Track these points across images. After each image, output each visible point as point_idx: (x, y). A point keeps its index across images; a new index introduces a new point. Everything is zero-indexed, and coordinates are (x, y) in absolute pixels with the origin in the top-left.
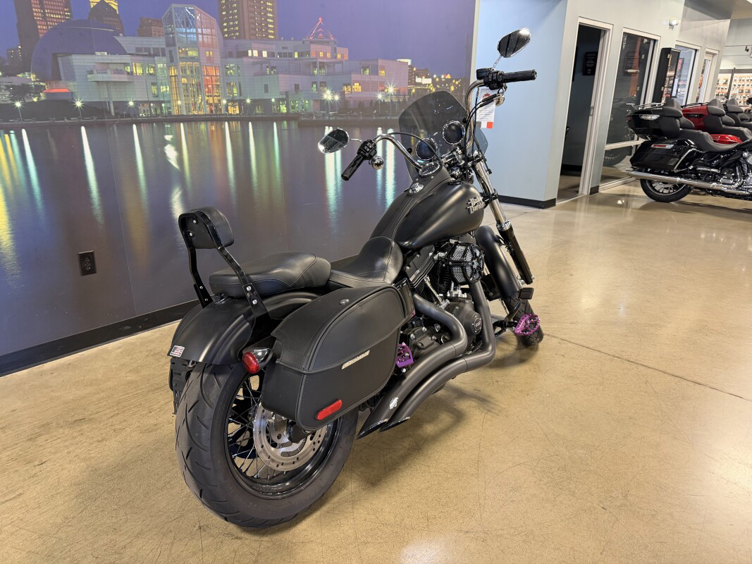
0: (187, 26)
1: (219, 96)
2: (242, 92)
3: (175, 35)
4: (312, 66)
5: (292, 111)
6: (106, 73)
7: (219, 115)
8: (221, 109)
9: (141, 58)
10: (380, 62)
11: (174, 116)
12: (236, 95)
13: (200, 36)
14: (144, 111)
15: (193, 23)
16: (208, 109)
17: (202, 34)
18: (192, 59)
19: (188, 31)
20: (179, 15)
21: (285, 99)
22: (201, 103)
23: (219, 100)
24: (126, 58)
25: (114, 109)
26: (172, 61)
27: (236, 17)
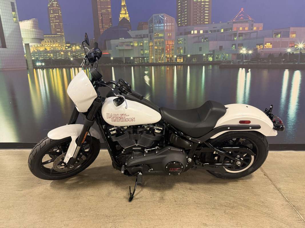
0: (160, 23)
1: (173, 54)
2: (186, 52)
3: (154, 28)
4: (233, 36)
5: (216, 60)
6: (123, 46)
7: (172, 62)
8: (173, 60)
9: (137, 39)
10: (292, 29)
11: (150, 63)
12: (182, 53)
13: (166, 27)
14: (137, 61)
15: (162, 21)
16: (166, 60)
17: (167, 26)
18: (161, 37)
19: (160, 25)
20: (156, 19)
21: (213, 54)
22: (163, 57)
23: (173, 56)
24: (131, 40)
25: (125, 60)
26: (151, 39)
27: (186, 15)
